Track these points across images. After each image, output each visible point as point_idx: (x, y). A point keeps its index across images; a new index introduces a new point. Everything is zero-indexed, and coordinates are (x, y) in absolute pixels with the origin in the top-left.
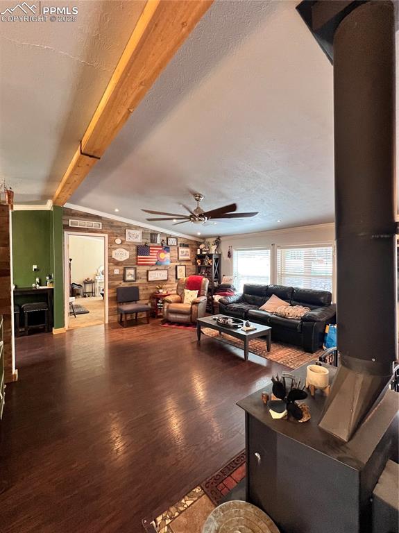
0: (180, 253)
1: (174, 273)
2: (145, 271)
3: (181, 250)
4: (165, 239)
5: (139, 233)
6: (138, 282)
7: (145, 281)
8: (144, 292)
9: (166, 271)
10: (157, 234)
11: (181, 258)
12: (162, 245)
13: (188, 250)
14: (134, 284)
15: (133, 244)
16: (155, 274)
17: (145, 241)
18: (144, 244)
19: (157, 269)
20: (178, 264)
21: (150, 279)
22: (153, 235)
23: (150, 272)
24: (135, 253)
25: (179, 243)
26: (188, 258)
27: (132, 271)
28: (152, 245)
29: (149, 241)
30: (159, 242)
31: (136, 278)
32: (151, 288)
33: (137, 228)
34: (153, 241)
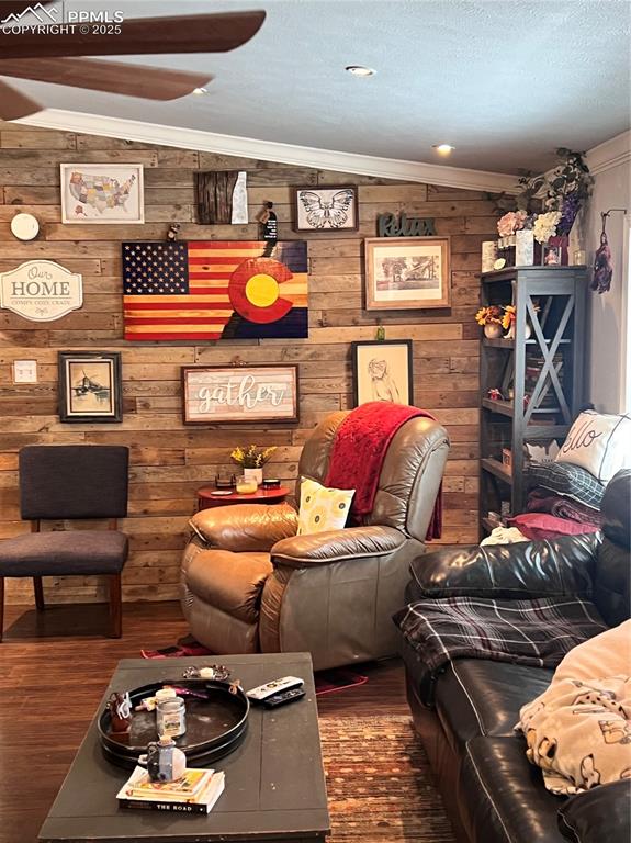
0: (377, 273)
1: (340, 385)
2: (169, 372)
3: (382, 253)
4: (279, 195)
5: (128, 175)
6: (131, 424)
7: (170, 422)
8: (167, 477)
9: (287, 376)
10: (231, 176)
11: (382, 297)
12: (264, 230)
13: (434, 251)
14: (113, 435)
15: (103, 233)
16: (222, 387)
17: (167, 215)
18: (158, 234)
19: (233, 365)
20: (369, 332)
21: (194, 413)
22: (211, 181)
23: (192, 378)
24: (112, 279)
25: (368, 214)
26: (434, 295)
27: (101, 374)
28: (204, 233)
29: (188, 215)
30: (240, 215)
31: (124, 407)
32: (207, 461)
33: (118, 150)
34: (211, 211)
